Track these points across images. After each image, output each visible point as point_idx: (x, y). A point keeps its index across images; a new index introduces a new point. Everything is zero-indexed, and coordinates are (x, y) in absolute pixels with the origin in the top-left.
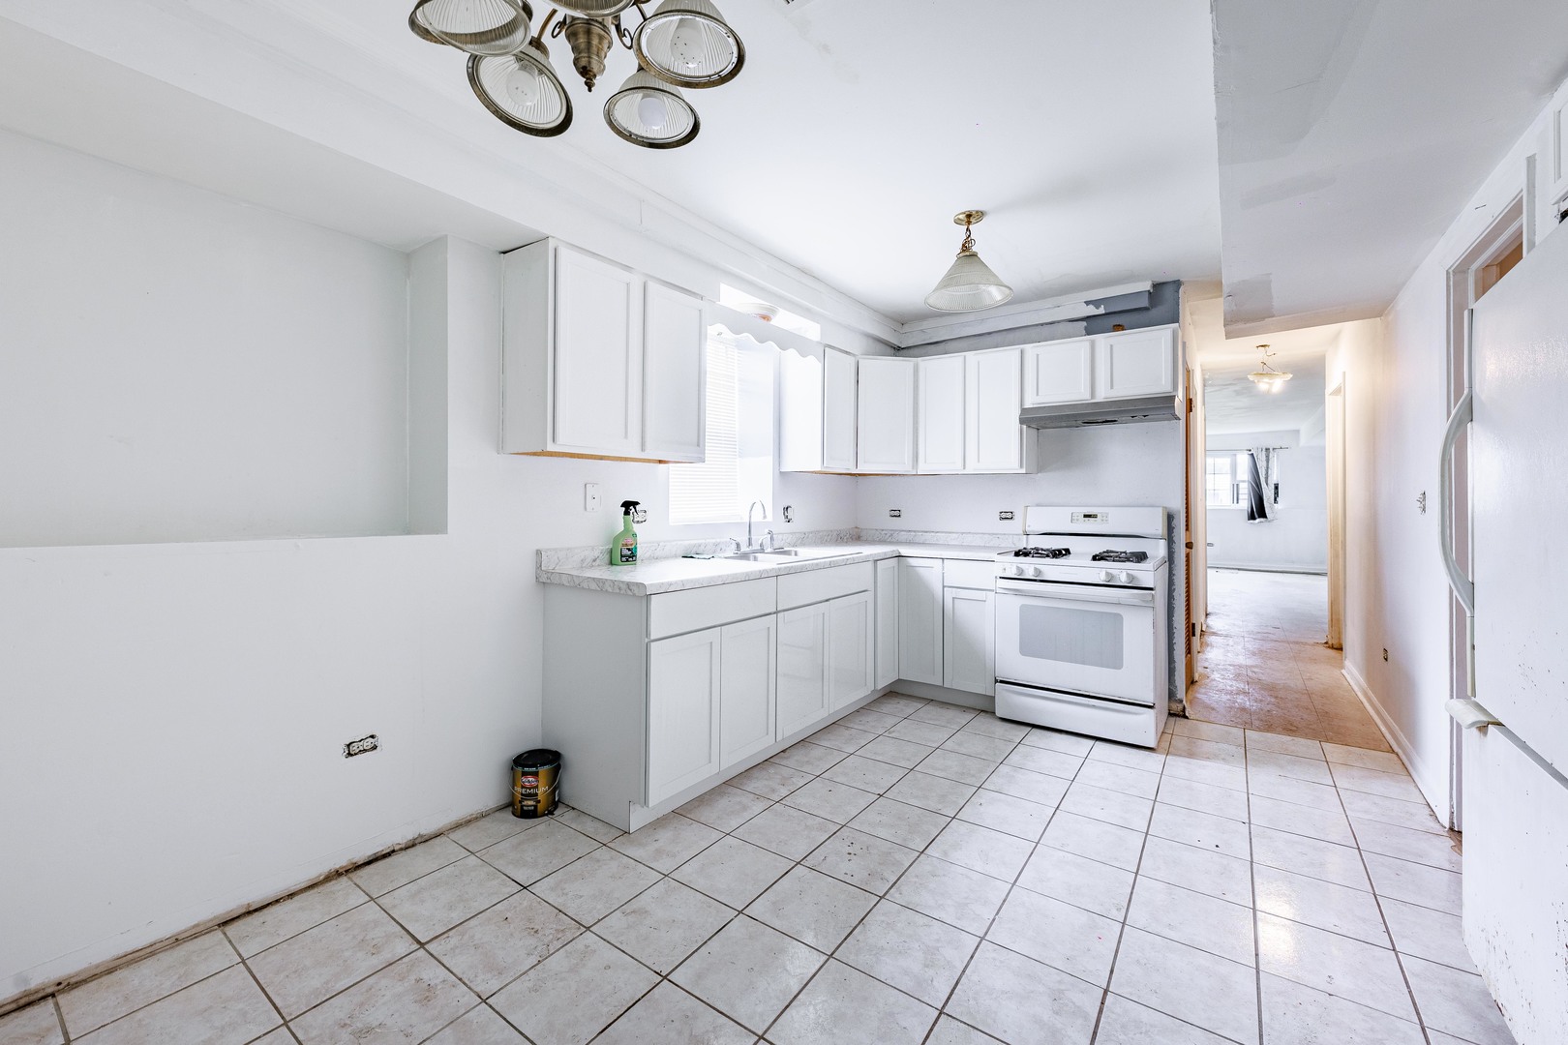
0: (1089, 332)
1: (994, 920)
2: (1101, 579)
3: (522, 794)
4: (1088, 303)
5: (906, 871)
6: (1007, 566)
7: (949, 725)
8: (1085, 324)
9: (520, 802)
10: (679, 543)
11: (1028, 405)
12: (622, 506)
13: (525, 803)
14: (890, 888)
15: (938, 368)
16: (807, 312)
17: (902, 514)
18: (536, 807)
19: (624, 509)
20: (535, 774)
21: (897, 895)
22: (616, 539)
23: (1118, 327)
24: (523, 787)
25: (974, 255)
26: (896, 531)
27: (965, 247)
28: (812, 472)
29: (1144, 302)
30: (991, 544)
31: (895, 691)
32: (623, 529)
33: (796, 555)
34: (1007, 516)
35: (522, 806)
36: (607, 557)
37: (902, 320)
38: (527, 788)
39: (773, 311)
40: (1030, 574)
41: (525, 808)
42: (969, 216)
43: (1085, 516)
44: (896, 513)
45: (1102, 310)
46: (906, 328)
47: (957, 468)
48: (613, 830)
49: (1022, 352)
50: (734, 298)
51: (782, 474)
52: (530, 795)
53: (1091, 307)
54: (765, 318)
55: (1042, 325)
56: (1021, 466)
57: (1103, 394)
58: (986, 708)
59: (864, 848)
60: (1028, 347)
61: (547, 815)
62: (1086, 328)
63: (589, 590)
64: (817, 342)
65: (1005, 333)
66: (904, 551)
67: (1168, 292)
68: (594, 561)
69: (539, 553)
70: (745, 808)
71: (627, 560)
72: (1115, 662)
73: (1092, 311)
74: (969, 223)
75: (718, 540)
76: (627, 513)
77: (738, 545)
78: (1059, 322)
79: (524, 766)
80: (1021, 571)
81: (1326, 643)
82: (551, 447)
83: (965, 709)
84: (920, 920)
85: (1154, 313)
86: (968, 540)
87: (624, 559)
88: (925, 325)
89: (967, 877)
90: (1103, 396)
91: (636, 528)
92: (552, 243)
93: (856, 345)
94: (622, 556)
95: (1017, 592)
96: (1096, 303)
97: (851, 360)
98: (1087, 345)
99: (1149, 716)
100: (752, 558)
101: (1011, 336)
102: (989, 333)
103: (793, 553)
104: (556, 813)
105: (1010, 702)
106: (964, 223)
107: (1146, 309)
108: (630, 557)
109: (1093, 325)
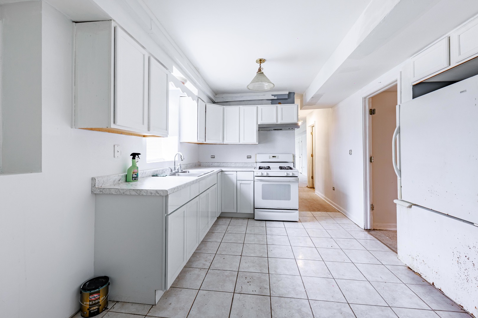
0: (272, 104)
1: (306, 291)
2: (285, 175)
3: (90, 305)
4: (272, 95)
5: (269, 282)
6: (258, 172)
7: (243, 225)
8: (271, 101)
9: (88, 309)
10: (151, 170)
11: (259, 123)
12: (131, 155)
13: (92, 309)
14: (270, 291)
15: (231, 110)
16: (194, 84)
17: (215, 157)
18: (98, 309)
19: (132, 157)
20: (98, 292)
21: (274, 293)
22: (129, 170)
23: (280, 103)
24: (90, 301)
25: (263, 73)
26: (213, 163)
27: (260, 70)
28: (188, 143)
29: (287, 97)
30: (245, 166)
31: (222, 217)
32: (131, 165)
33: (189, 172)
34: (249, 157)
35: (90, 312)
36: (124, 178)
37: (216, 93)
38: (93, 301)
39: (186, 81)
40: (265, 175)
41: (92, 312)
42: (261, 60)
43: (273, 157)
44: (213, 157)
45: (276, 98)
46: (217, 96)
47: (237, 142)
48: (146, 306)
49: (257, 107)
50: (176, 73)
51: (181, 143)
52: (95, 304)
53: (273, 96)
54: (183, 83)
55: (259, 100)
56: (257, 142)
57: (279, 122)
58: (251, 217)
59: (251, 278)
60: (259, 106)
61: (104, 310)
62: (271, 103)
63: (131, 195)
64: (196, 96)
65: (248, 101)
66: (223, 169)
67: (292, 95)
68: (119, 181)
69: (93, 179)
70: (199, 276)
71: (135, 179)
72: (289, 198)
73: (273, 98)
74: (261, 62)
75: (163, 168)
76: (134, 158)
77: (172, 170)
78: (264, 100)
79: (90, 290)
80: (262, 174)
81: (307, 186)
82: (113, 126)
83: (244, 218)
84: (288, 300)
85: (289, 100)
86: (237, 165)
87: (134, 179)
88: (224, 95)
89: (288, 278)
90: (280, 122)
91: (138, 165)
92: (113, 24)
93: (205, 99)
94: (133, 178)
95: (261, 180)
96: (275, 96)
97: (204, 104)
98: (276, 107)
99: (297, 212)
100: (177, 175)
101: (250, 102)
102: (244, 101)
103: (187, 172)
104: (109, 307)
105: (259, 214)
106: (259, 62)
107: (287, 99)
108: (135, 178)
109: (273, 102)
